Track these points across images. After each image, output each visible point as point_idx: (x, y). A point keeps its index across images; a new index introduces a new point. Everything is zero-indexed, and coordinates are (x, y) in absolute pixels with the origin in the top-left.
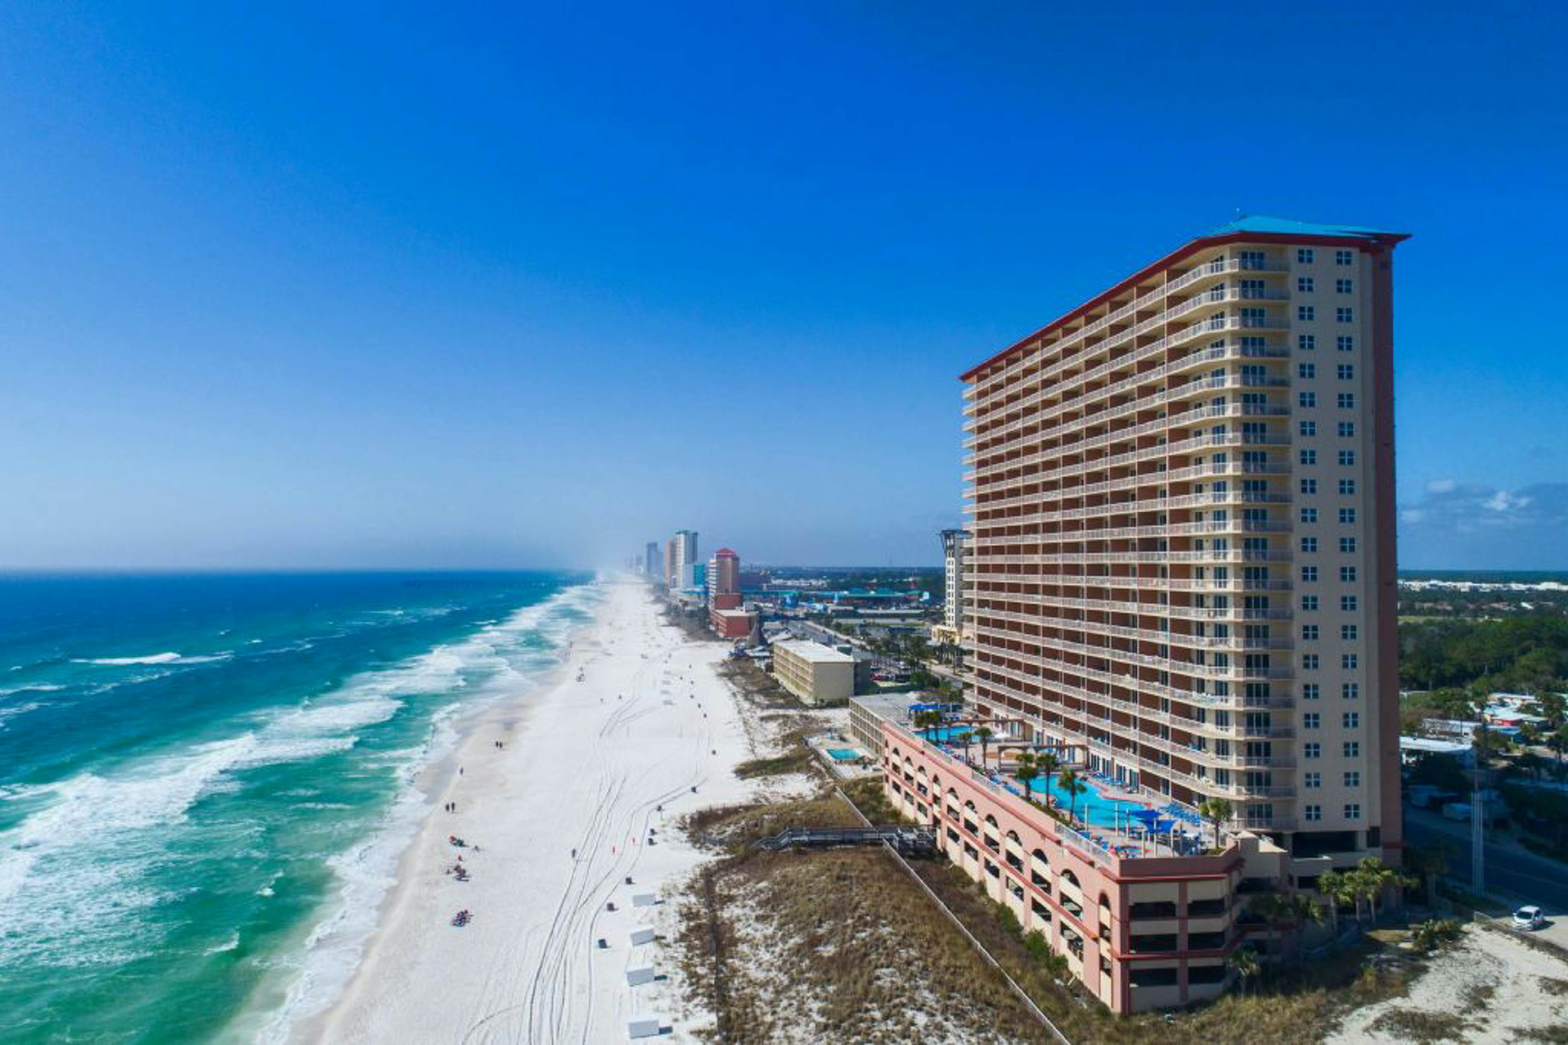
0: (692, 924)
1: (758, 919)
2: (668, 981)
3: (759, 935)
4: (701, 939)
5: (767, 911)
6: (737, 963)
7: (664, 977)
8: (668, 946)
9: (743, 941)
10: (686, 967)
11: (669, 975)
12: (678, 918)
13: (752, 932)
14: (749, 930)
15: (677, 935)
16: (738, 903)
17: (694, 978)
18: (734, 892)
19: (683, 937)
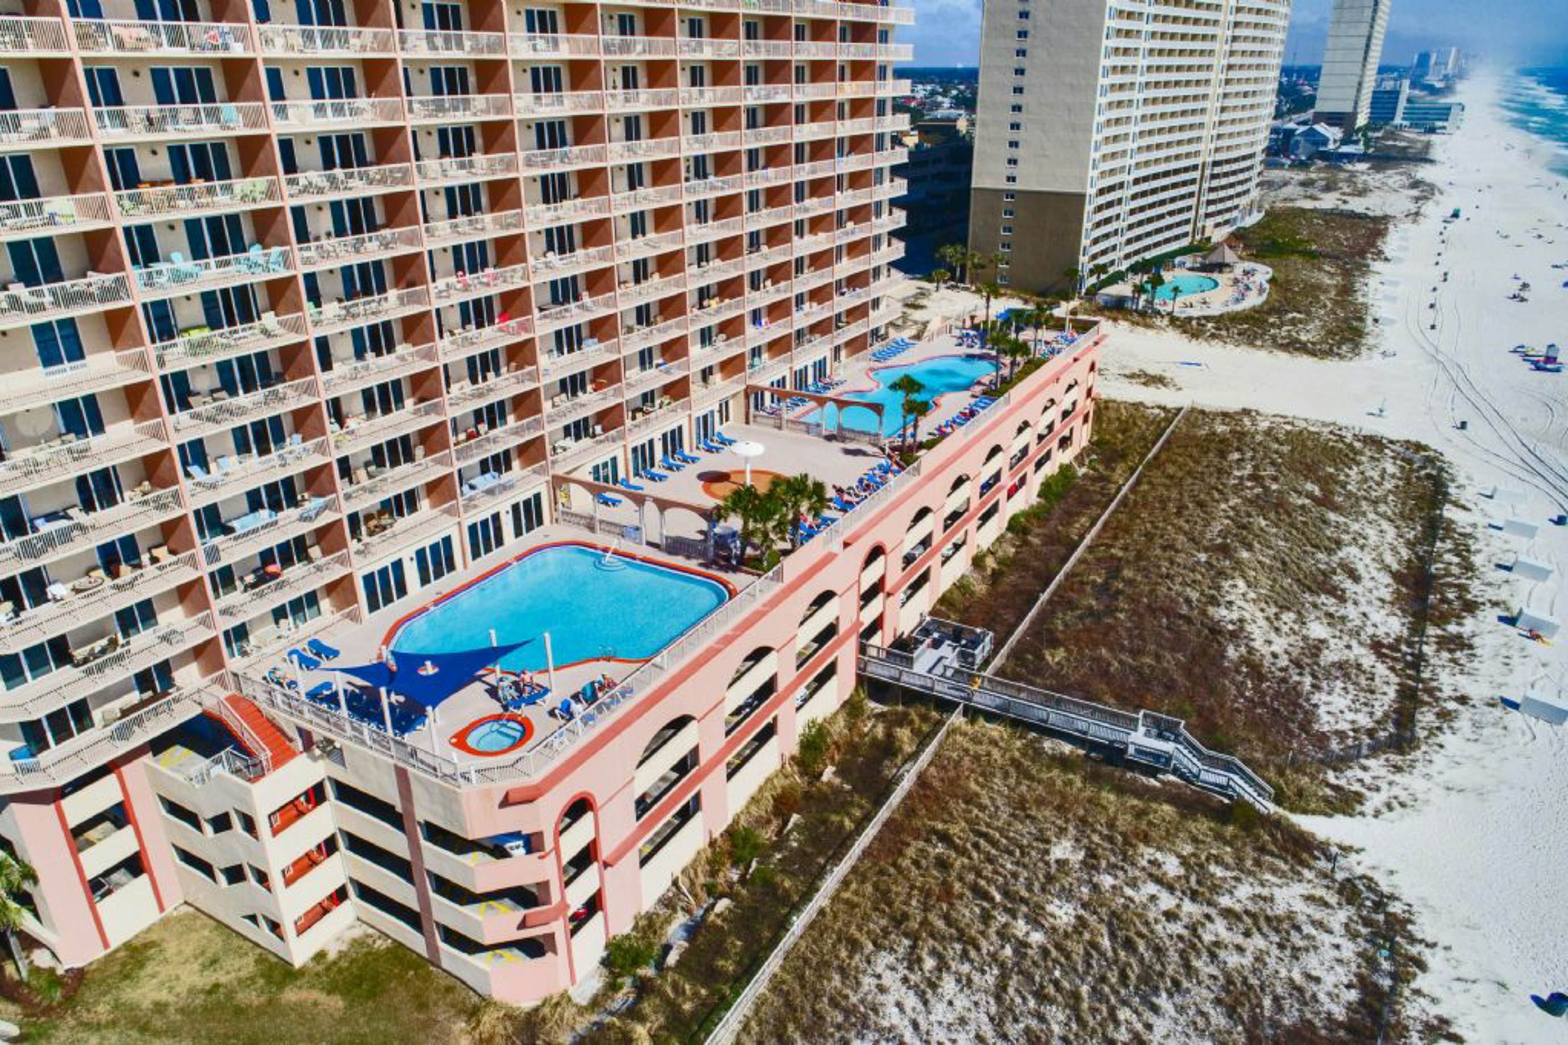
0: (1452, 628)
1: (1356, 578)
2: (1495, 560)
3: (1367, 560)
4: (1444, 600)
5: (1340, 579)
6: (1405, 553)
7: (1499, 566)
8: (1495, 604)
9: (1387, 568)
10: (1468, 568)
11: (1492, 566)
12: (1476, 641)
13: (1371, 569)
14: (1374, 573)
15: (1480, 614)
16: (1370, 630)
17: (1462, 551)
18: (1368, 660)
19: (1471, 607)
